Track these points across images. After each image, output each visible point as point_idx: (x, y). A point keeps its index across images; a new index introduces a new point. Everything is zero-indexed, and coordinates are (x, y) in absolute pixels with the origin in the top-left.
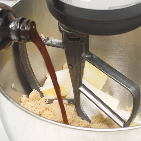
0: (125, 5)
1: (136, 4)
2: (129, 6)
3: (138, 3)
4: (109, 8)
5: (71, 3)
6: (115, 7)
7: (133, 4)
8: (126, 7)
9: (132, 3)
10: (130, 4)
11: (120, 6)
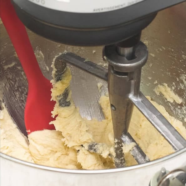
0: (116, 7)
1: (130, 5)
2: (121, 7)
3: (132, 4)
4: (94, 10)
5: (44, 3)
6: (102, 9)
7: (126, 5)
8: (116, 9)
9: (124, 4)
10: (122, 6)
11: (108, 8)
